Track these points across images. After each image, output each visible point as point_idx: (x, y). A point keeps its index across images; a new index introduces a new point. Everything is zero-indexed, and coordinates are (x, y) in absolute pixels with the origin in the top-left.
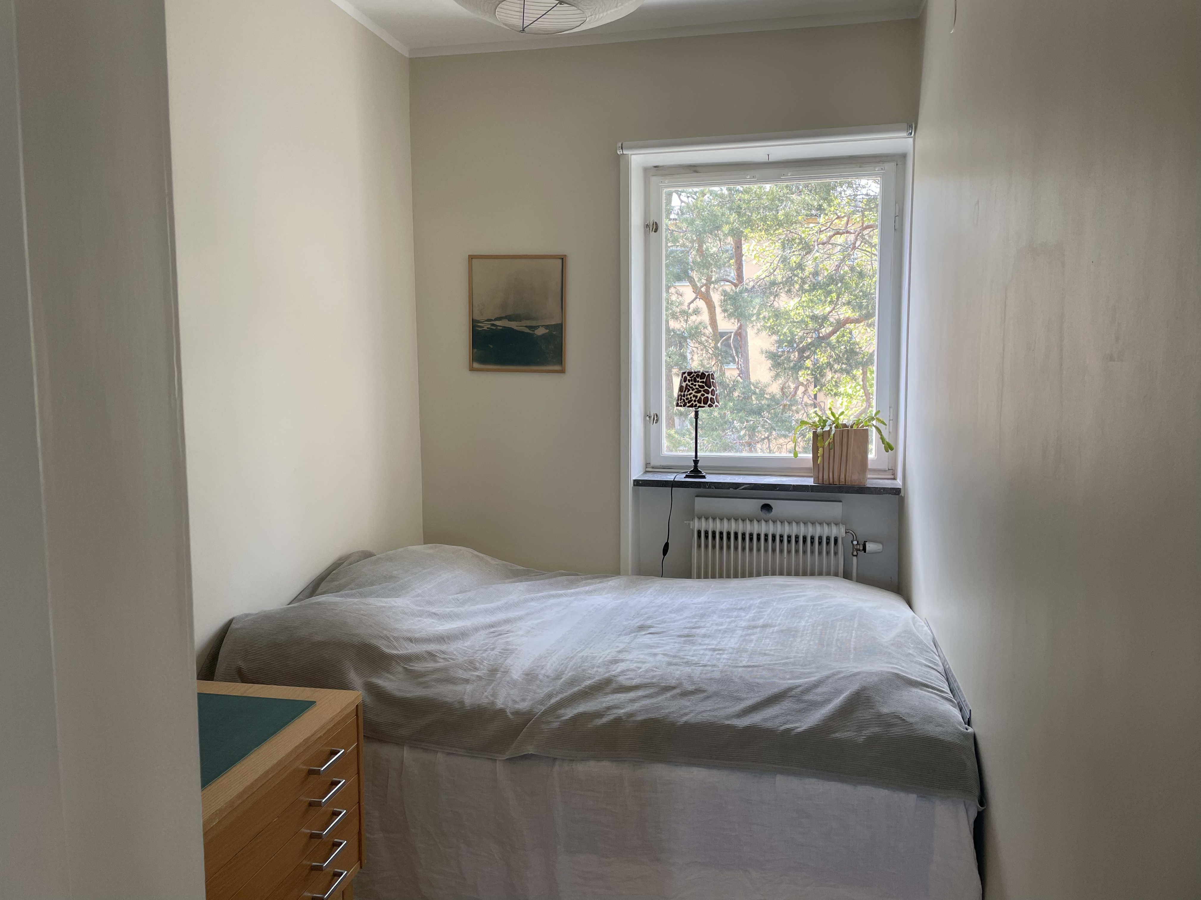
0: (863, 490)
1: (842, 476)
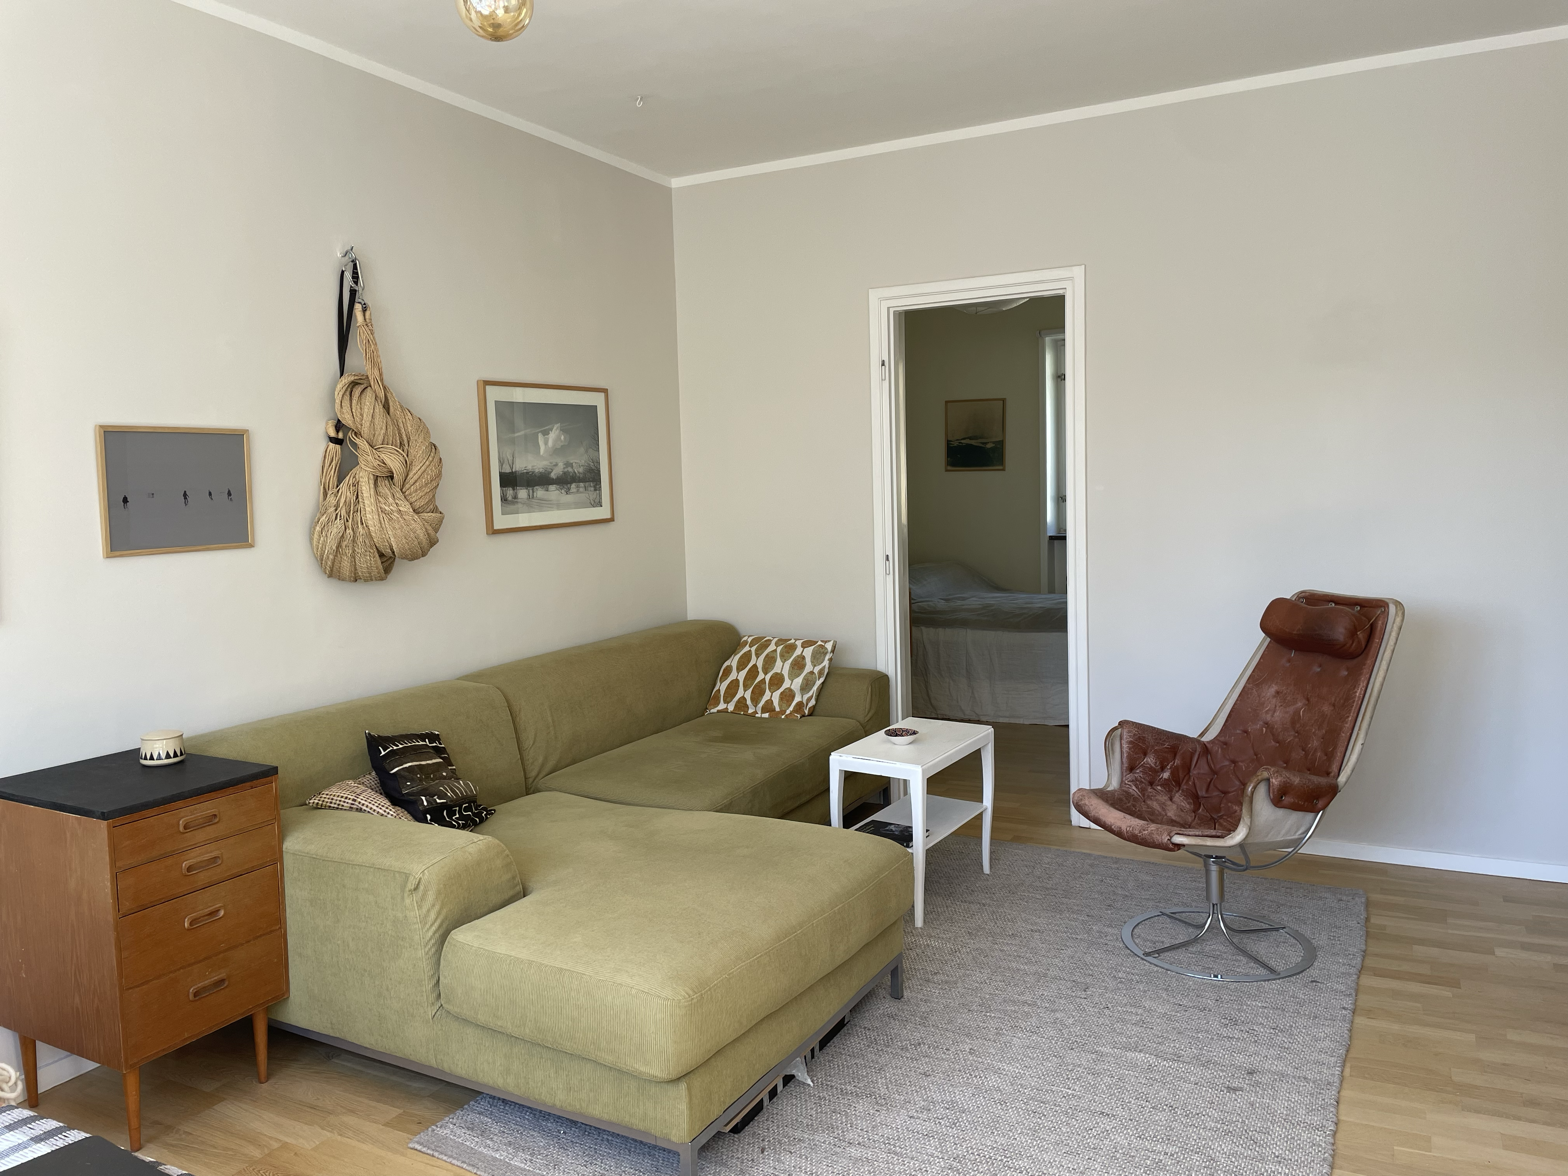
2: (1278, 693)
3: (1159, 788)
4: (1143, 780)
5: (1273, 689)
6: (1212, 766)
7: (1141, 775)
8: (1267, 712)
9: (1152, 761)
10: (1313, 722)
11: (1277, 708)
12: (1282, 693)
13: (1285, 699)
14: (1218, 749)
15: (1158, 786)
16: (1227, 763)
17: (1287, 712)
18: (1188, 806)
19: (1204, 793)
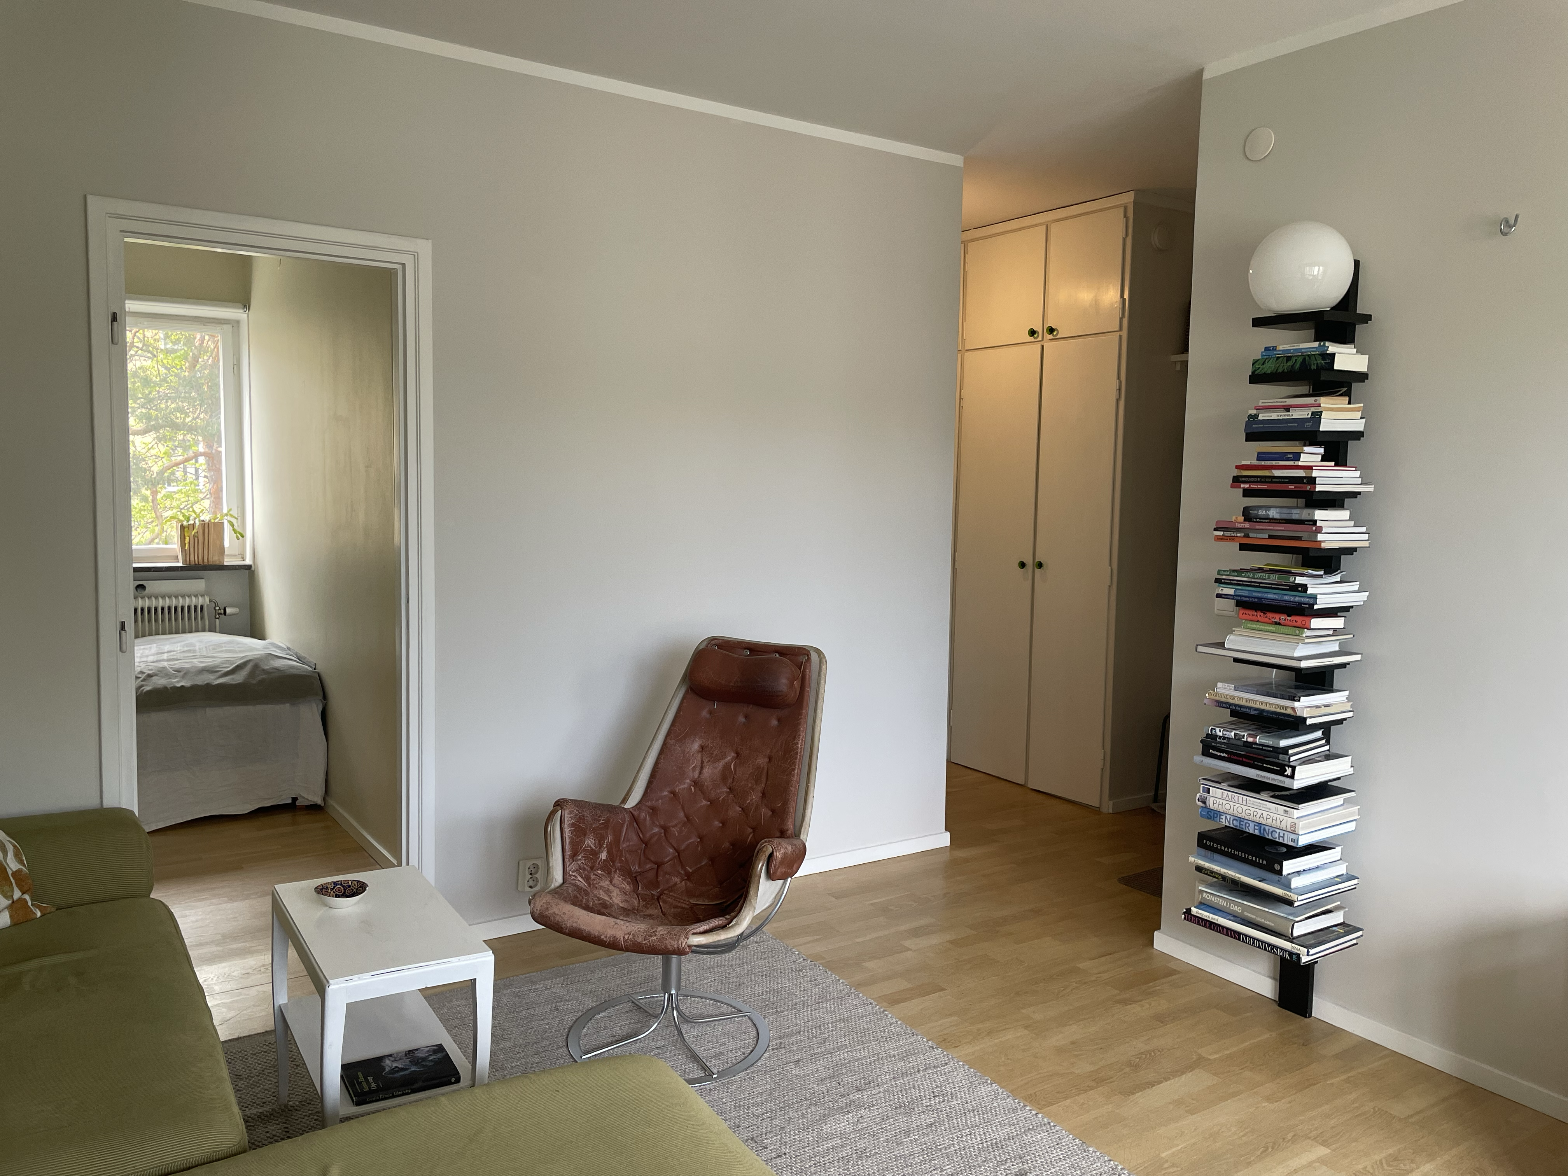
0: (222, 568)
1: (206, 558)
2: (702, 748)
3: (599, 872)
4: (585, 867)
5: (696, 746)
6: (641, 836)
7: (583, 861)
8: (694, 769)
9: (591, 842)
10: (747, 776)
11: (705, 764)
12: (707, 747)
13: (712, 754)
14: (646, 815)
15: (598, 870)
16: (656, 830)
17: (716, 768)
18: (628, 887)
19: (637, 868)
